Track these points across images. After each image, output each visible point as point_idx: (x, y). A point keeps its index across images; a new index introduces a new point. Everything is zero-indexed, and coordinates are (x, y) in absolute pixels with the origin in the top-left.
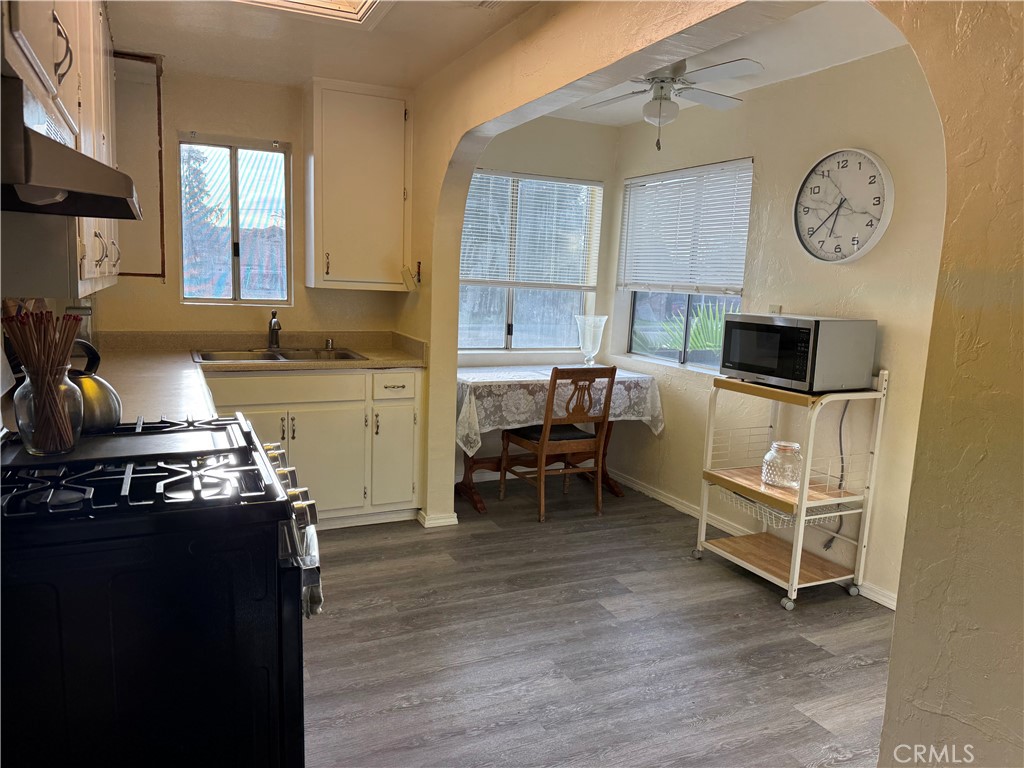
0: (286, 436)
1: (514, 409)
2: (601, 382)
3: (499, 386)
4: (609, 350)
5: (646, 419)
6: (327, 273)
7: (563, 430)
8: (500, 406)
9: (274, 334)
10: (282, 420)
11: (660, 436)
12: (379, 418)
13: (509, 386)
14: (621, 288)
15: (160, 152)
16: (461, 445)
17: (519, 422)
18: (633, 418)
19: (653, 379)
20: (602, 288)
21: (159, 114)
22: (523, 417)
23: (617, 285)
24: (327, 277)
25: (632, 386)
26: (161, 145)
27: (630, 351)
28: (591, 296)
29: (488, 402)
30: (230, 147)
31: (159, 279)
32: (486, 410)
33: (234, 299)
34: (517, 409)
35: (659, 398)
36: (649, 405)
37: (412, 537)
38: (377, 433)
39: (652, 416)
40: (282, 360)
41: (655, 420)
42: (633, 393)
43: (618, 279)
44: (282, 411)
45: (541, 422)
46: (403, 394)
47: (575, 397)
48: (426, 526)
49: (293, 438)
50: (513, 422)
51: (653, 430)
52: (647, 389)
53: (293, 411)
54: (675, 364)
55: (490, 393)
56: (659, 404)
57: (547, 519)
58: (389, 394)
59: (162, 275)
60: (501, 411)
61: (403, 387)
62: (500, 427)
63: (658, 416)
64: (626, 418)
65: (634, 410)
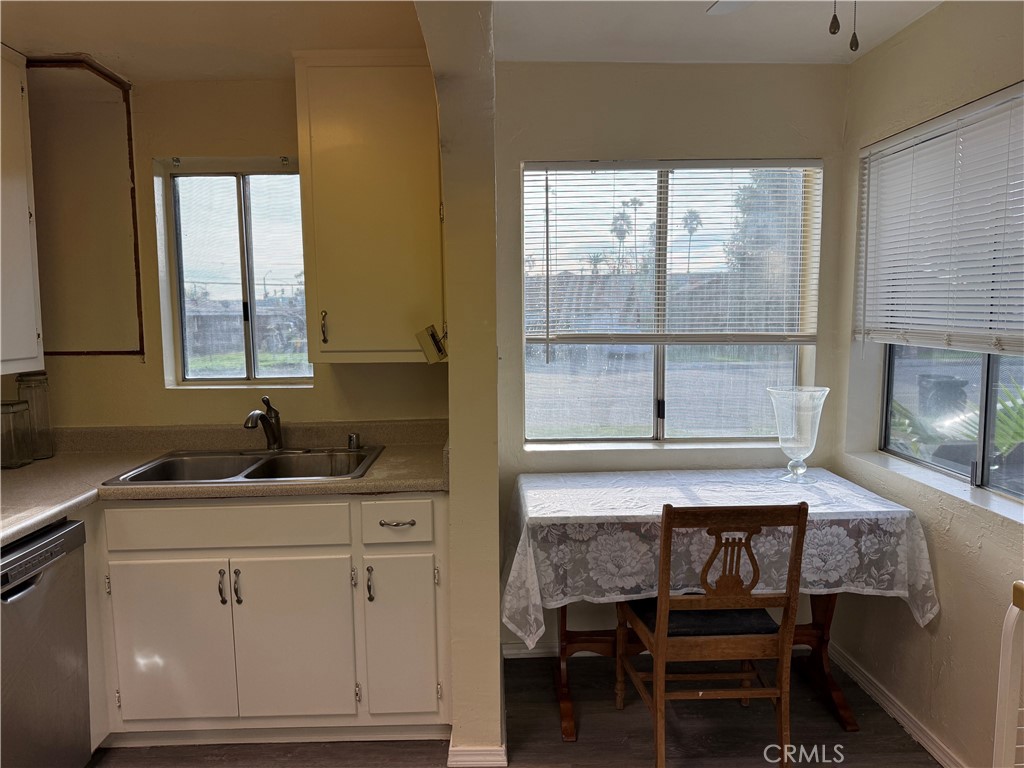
0: (228, 598)
1: (610, 567)
3: (581, 526)
4: (844, 445)
5: (902, 592)
6: (325, 341)
8: (584, 563)
10: (222, 573)
12: (373, 574)
14: (859, 337)
15: (133, 190)
16: (511, 627)
17: (623, 591)
18: (869, 591)
19: (914, 517)
20: (828, 337)
21: (130, 139)
22: (630, 583)
23: (854, 332)
25: (865, 529)
26: (133, 181)
27: (884, 446)
28: (810, 351)
30: (237, 175)
31: (135, 358)
32: (556, 568)
33: (247, 378)
34: (619, 567)
35: (926, 554)
36: (903, 568)
38: (371, 599)
39: (911, 587)
41: (919, 595)
42: (866, 543)
44: (220, 559)
46: (413, 535)
49: (239, 601)
50: (611, 590)
52: (898, 536)
53: (238, 559)
54: (960, 489)
55: (564, 538)
56: (926, 567)
58: (387, 536)
59: (141, 352)
60: (587, 571)
61: (413, 524)
62: (588, 598)
63: (926, 587)
64: (852, 589)
65: (870, 576)
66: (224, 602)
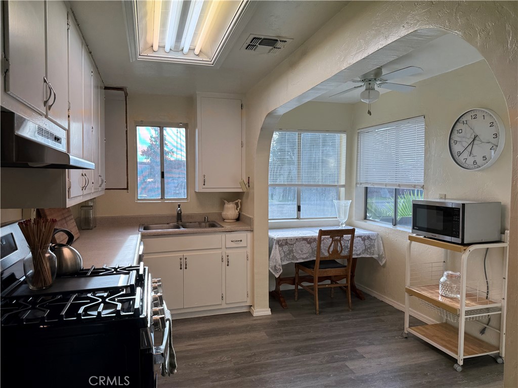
0: (182, 267)
1: (299, 251)
2: (347, 237)
3: (291, 239)
4: (354, 219)
5: (375, 256)
6: (204, 185)
7: (327, 263)
8: (292, 250)
9: (179, 216)
10: (181, 259)
11: (384, 266)
12: (229, 257)
13: (297, 239)
14: (358, 185)
15: (127, 131)
16: (272, 271)
17: (303, 259)
18: (368, 256)
19: (378, 234)
20: (348, 185)
21: (126, 113)
22: (305, 256)
23: (356, 184)
24: (204, 187)
25: (366, 238)
26: (127, 128)
27: (366, 218)
28: (343, 190)
29: (286, 248)
30: (160, 127)
31: (125, 191)
32: (284, 252)
33: (162, 199)
34: (302, 252)
35: (382, 245)
36: (376, 249)
37: (247, 321)
38: (228, 265)
39: (379, 255)
40: (182, 229)
41: (380, 257)
42: (367, 242)
43: (356, 180)
44: (180, 254)
45: (315, 259)
46: (241, 244)
47: (333, 244)
48: (254, 316)
49: (186, 268)
50: (300, 259)
51: (380, 263)
52: (375, 240)
53: (186, 254)
54: (390, 226)
55: (287, 243)
56: (382, 248)
57: (320, 313)
58: (234, 245)
59: (127, 189)
60: (293, 253)
61: (241, 241)
62: (293, 261)
63: (382, 255)
64: (363, 256)
65: (368, 252)
66: (181, 268)
